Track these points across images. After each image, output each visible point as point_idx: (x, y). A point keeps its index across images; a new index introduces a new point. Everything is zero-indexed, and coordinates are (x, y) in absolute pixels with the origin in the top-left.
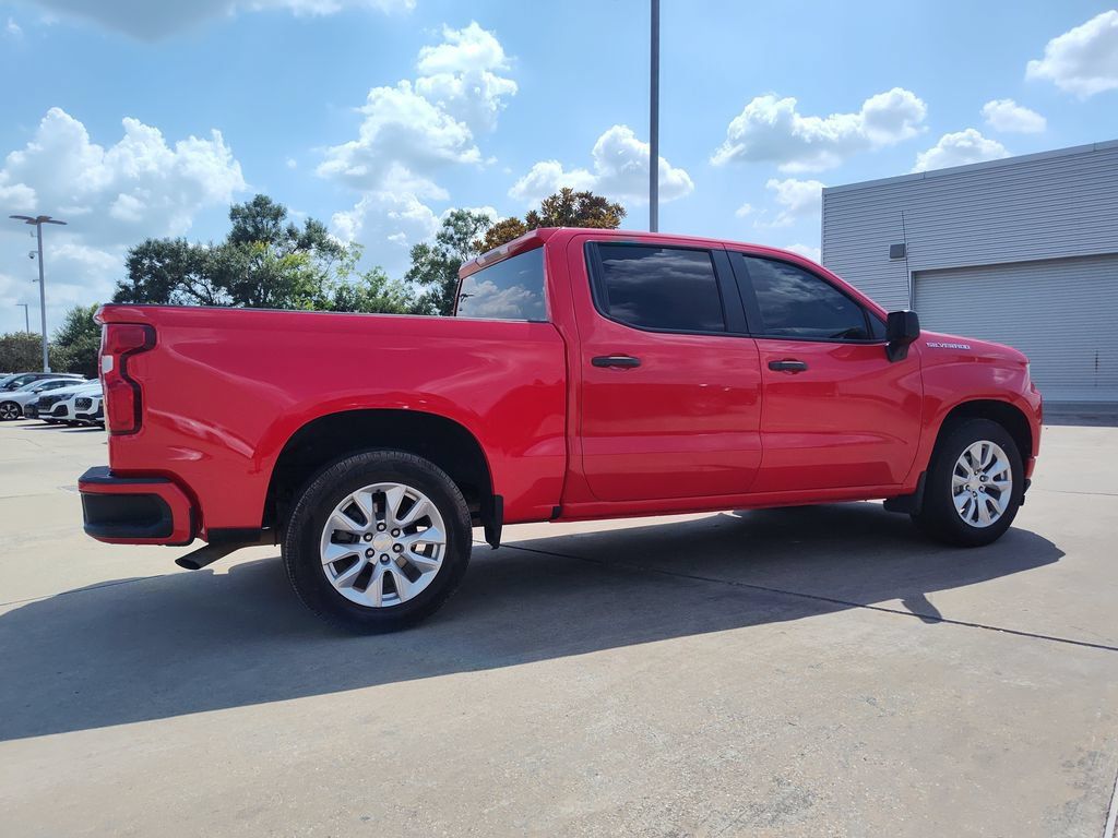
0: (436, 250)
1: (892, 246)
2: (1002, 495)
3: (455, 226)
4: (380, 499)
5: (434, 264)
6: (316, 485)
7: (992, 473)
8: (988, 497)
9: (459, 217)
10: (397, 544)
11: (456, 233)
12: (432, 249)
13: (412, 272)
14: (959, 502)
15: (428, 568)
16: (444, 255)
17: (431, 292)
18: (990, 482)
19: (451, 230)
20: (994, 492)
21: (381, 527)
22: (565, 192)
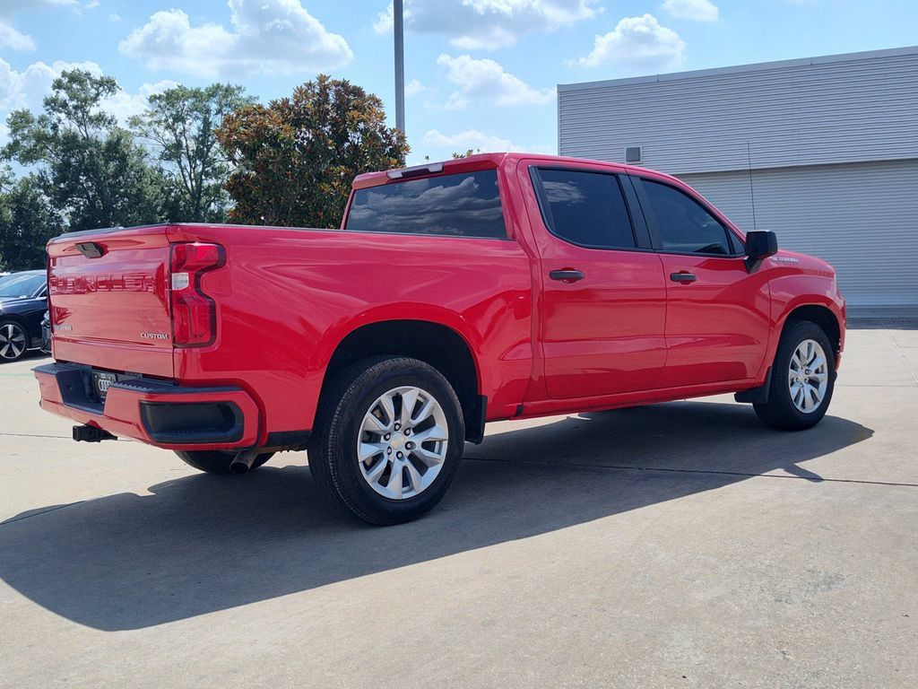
0: (42, 120)
1: (628, 149)
2: (820, 385)
3: (68, 89)
4: (398, 401)
5: (41, 138)
6: (352, 389)
7: (813, 368)
8: (811, 387)
9: (74, 78)
10: (409, 442)
11: (71, 99)
12: (36, 117)
13: (10, 146)
14: (793, 391)
15: (434, 463)
16: (55, 127)
17: (36, 173)
18: (812, 374)
19: (63, 95)
20: (814, 383)
21: (397, 427)
22: (322, 79)
